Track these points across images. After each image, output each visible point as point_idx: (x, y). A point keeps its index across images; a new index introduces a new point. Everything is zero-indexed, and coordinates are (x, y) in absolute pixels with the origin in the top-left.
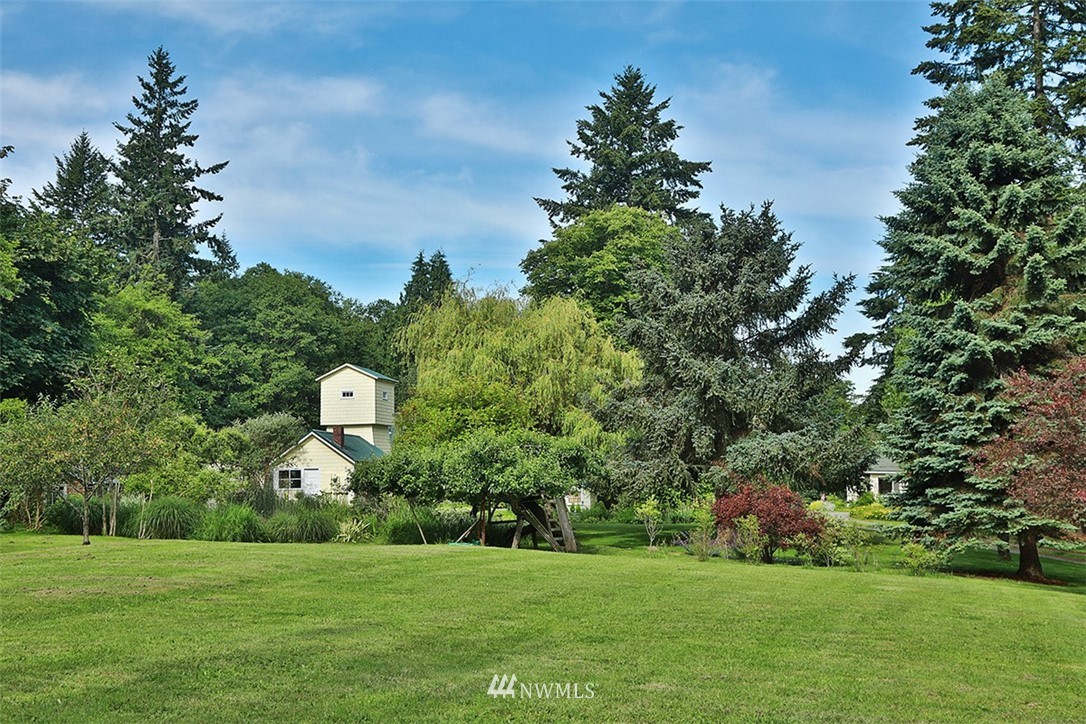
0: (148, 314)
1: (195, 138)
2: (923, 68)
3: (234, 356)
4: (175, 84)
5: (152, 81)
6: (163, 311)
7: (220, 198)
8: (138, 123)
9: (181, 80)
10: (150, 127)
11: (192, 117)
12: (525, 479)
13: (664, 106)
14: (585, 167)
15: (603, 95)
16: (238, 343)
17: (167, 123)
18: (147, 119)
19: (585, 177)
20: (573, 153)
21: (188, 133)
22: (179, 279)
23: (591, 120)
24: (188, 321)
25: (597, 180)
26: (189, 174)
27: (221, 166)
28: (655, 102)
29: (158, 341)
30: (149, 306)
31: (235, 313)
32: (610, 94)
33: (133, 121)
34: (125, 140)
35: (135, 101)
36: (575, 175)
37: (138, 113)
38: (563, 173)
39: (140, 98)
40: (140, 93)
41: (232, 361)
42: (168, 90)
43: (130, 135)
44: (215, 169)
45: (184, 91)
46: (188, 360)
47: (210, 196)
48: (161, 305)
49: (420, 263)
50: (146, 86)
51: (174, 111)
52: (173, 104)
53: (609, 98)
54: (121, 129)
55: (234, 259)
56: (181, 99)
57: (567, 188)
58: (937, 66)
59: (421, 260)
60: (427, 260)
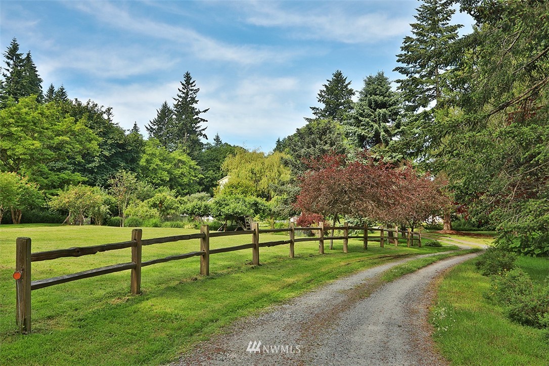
0: (180, 161)
1: (198, 101)
2: (397, 69)
3: (211, 175)
4: (192, 83)
5: (184, 83)
6: (184, 160)
7: (207, 121)
8: (180, 97)
9: (194, 82)
10: (184, 98)
11: (197, 94)
12: (230, 210)
13: (349, 84)
14: (322, 106)
15: (328, 81)
16: (213, 170)
17: (189, 96)
18: (184, 95)
19: (321, 110)
20: (319, 101)
21: (196, 99)
22: (193, 149)
23: (325, 89)
24: (193, 163)
25: (325, 111)
26: (197, 113)
27: (207, 110)
28: (347, 82)
29: (182, 170)
30: (180, 158)
31: (213, 160)
32: (331, 80)
33: (179, 96)
34: (176, 103)
35: (179, 89)
36: (318, 109)
37: (180, 94)
38: (313, 109)
39: (181, 89)
40: (181, 87)
41: (211, 176)
42: (190, 86)
43: (178, 101)
44: (205, 111)
45: (195, 86)
46: (193, 176)
47: (204, 121)
48: (184, 158)
49: (278, 141)
50: (183, 84)
51: (192, 92)
52: (192, 90)
53: (330, 81)
54: (175, 99)
55: (221, 142)
56: (194, 88)
57: (314, 113)
58: (402, 68)
59: (279, 140)
60: (281, 140)
